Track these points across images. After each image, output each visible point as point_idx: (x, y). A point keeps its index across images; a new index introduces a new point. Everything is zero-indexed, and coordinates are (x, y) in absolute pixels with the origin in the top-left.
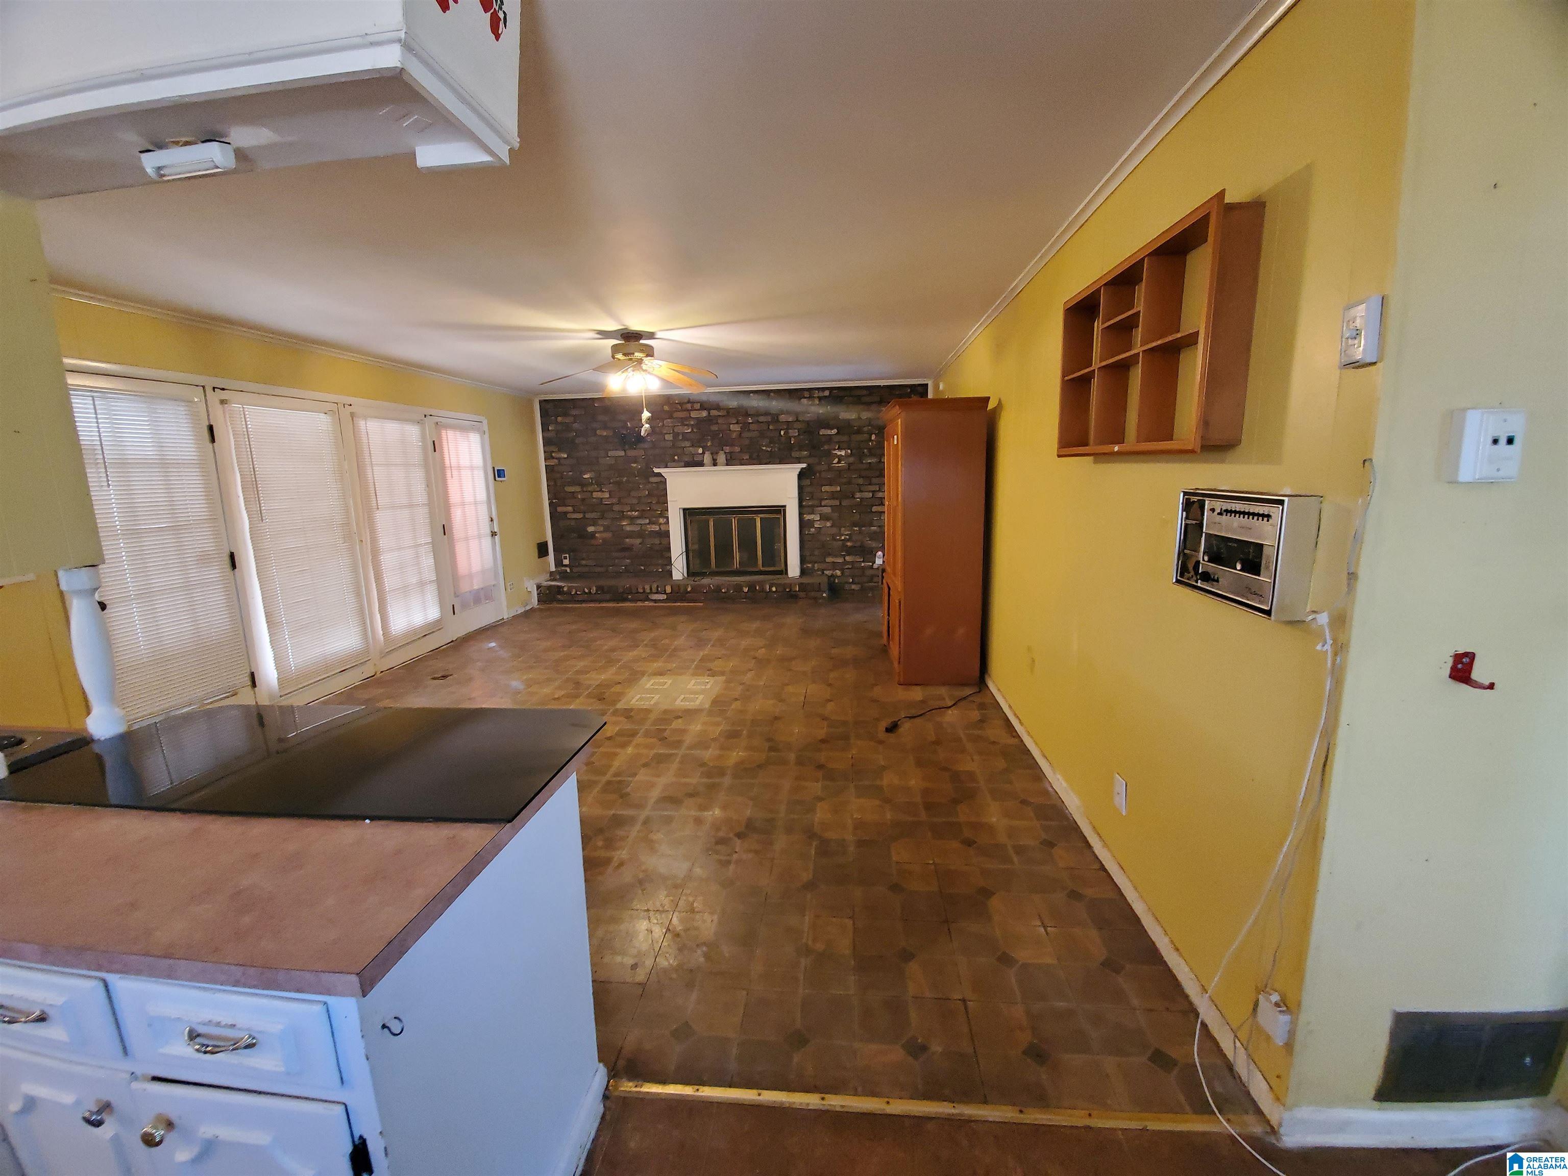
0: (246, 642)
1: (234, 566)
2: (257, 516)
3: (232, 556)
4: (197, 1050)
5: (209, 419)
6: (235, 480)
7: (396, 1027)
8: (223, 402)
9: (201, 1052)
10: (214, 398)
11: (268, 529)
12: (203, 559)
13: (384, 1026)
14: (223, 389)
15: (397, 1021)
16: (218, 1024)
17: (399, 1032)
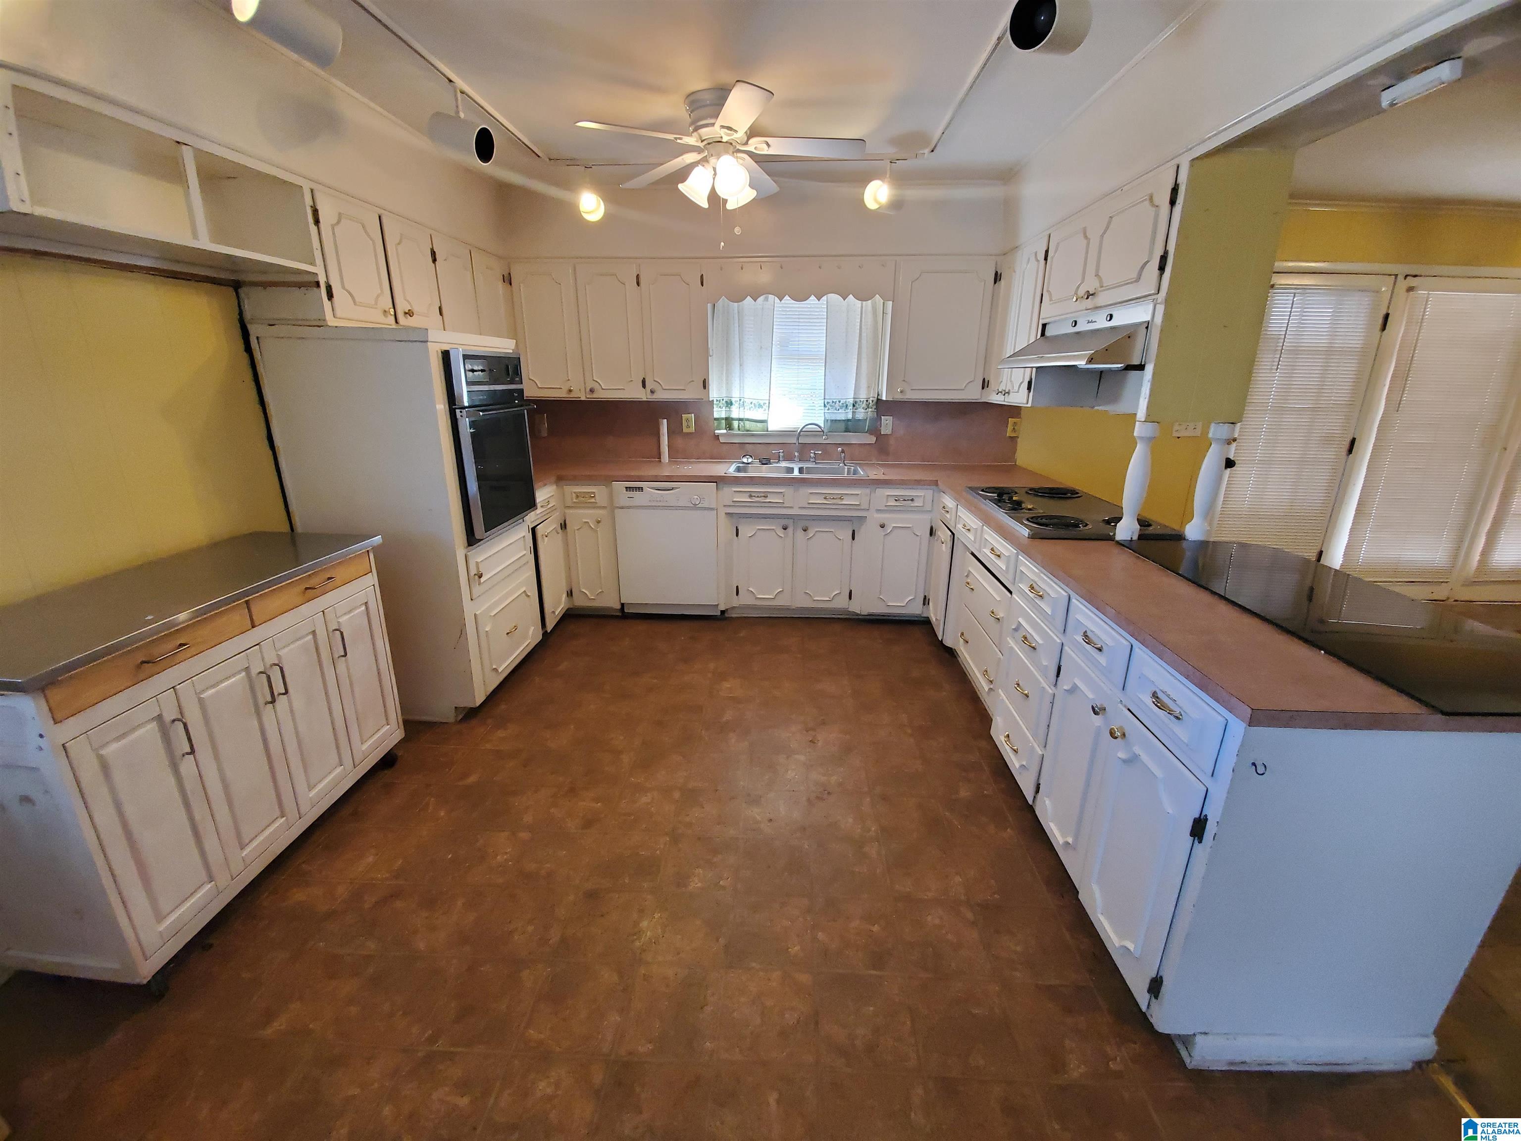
0: (1329, 521)
1: (1350, 451)
2: (1395, 405)
3: (1353, 442)
4: (1154, 702)
5: (1388, 307)
6: (1389, 368)
7: (1261, 770)
8: (1410, 289)
9: (1154, 704)
10: (1402, 284)
11: (1400, 420)
12: (1327, 440)
13: (1254, 764)
14: (1415, 276)
15: (1263, 767)
16: (1168, 696)
17: (1259, 773)
